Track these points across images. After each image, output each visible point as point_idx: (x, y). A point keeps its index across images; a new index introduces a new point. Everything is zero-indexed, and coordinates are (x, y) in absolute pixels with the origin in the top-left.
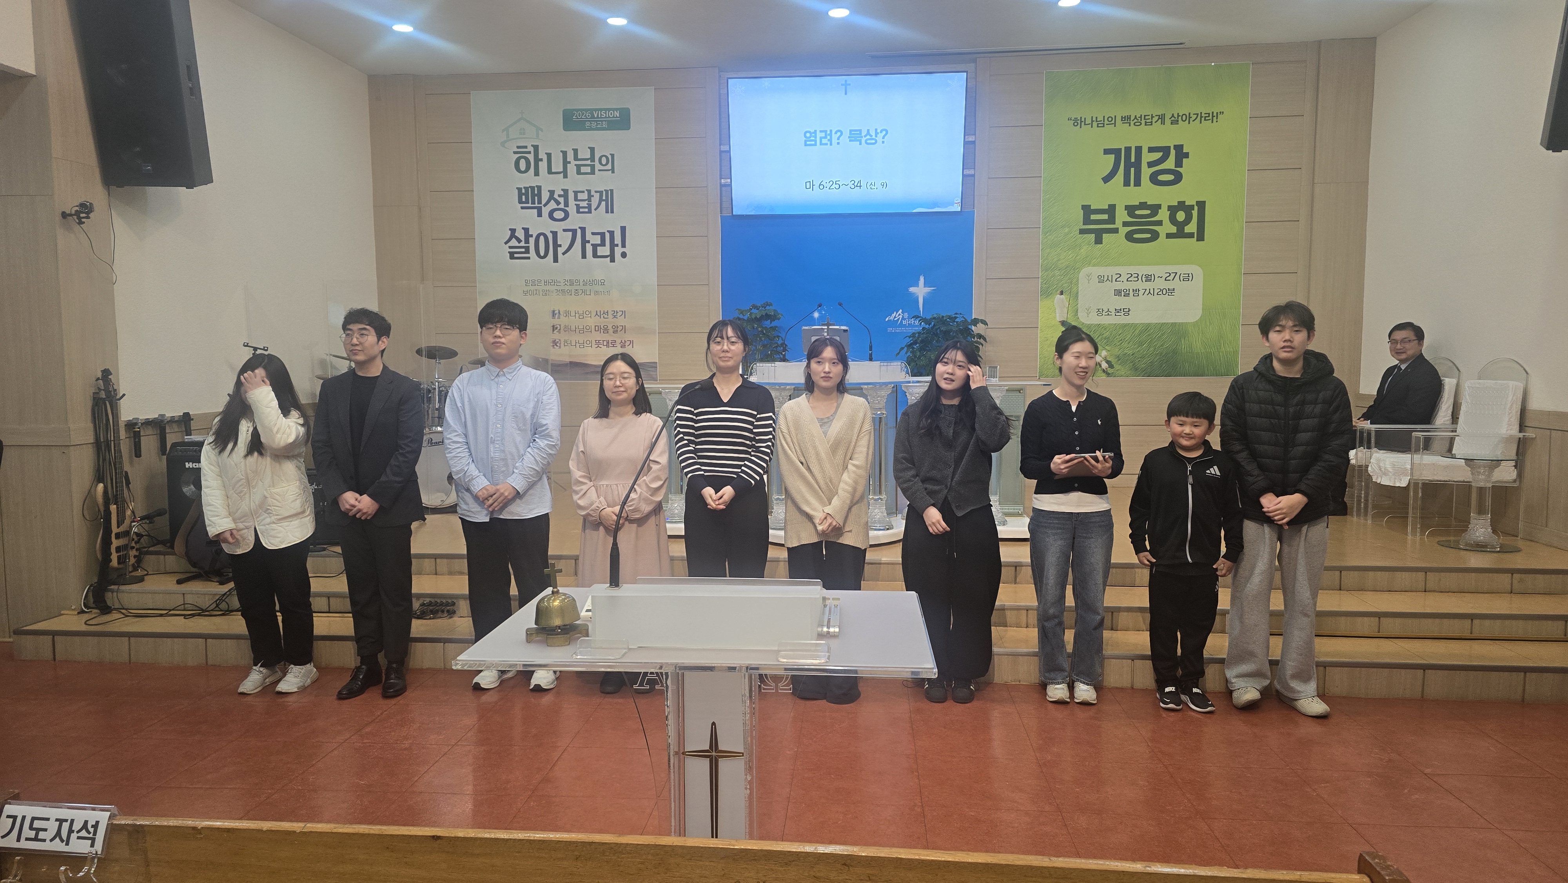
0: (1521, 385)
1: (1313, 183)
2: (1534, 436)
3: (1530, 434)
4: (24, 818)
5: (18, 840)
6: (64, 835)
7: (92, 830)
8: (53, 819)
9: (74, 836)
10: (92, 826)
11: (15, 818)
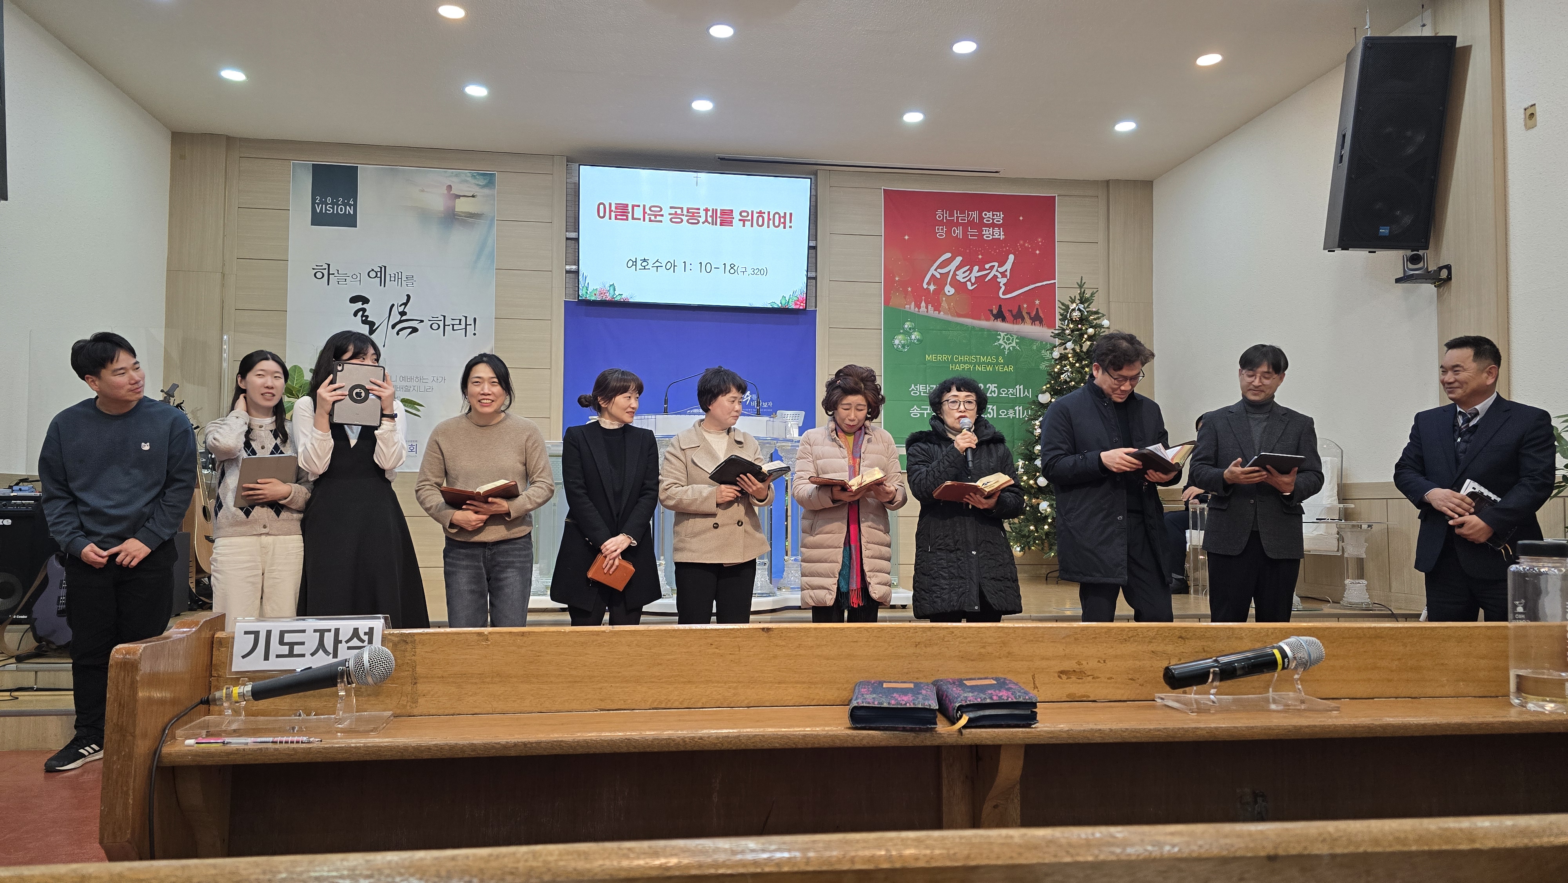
4: (269, 633)
5: (266, 658)
6: (330, 649)
7: (366, 638)
8: (310, 631)
9: (342, 647)
10: (365, 634)
11: (257, 634)
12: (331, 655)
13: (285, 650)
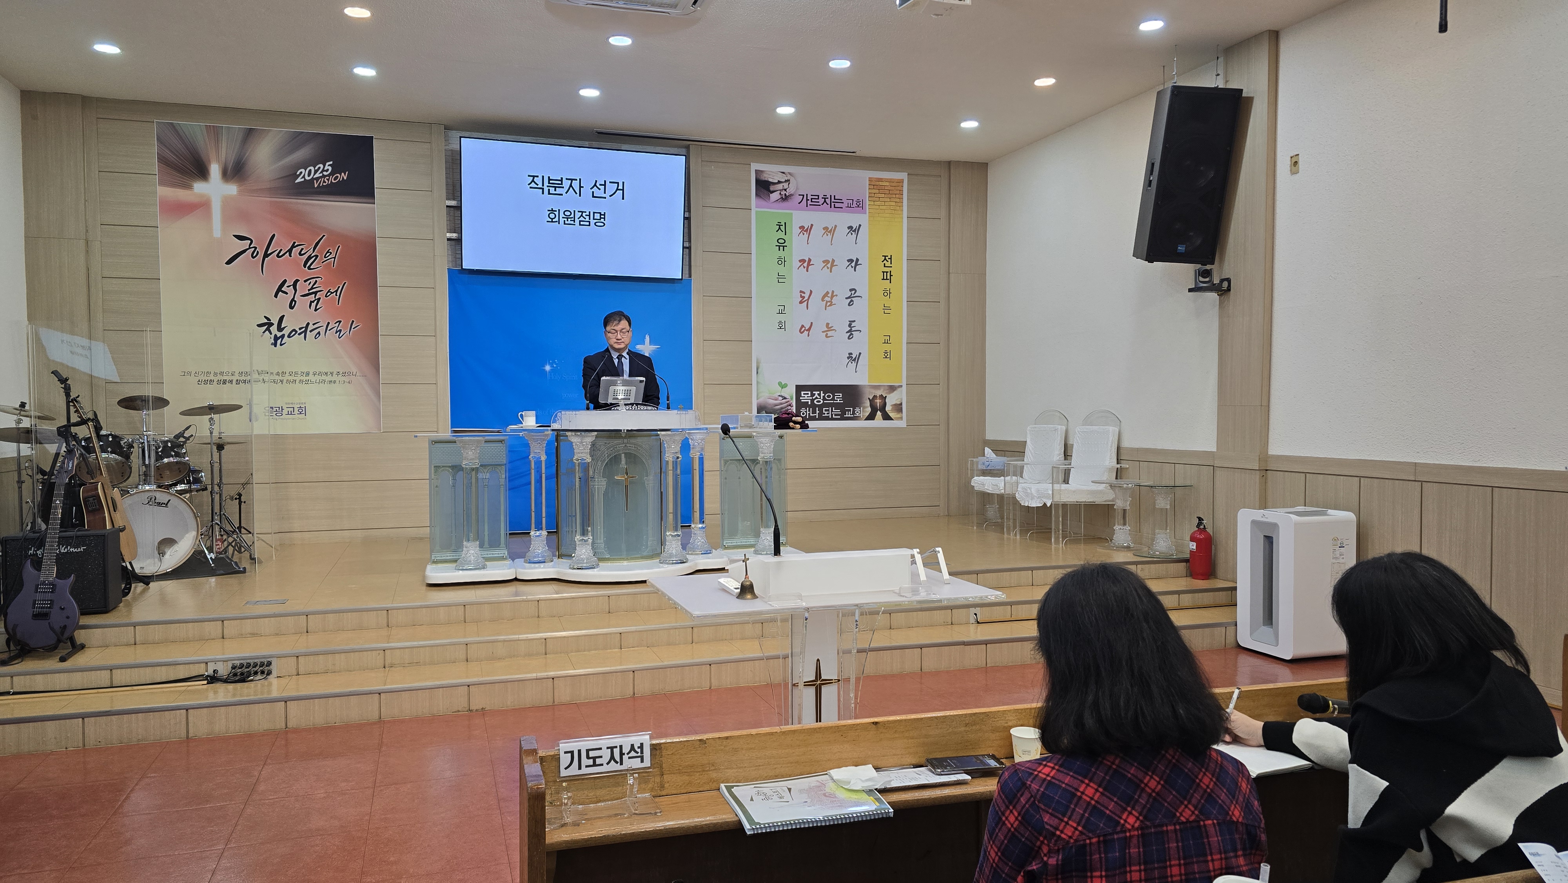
0: (1117, 430)
1: (949, 273)
2: (1128, 466)
3: (1125, 465)
4: (579, 751)
5: (580, 768)
6: (617, 758)
7: (639, 750)
8: (604, 748)
9: (625, 757)
10: (638, 747)
11: (572, 753)
12: (619, 763)
13: (591, 762)
